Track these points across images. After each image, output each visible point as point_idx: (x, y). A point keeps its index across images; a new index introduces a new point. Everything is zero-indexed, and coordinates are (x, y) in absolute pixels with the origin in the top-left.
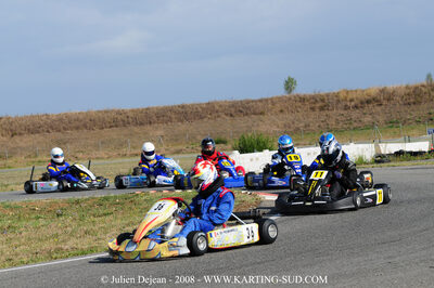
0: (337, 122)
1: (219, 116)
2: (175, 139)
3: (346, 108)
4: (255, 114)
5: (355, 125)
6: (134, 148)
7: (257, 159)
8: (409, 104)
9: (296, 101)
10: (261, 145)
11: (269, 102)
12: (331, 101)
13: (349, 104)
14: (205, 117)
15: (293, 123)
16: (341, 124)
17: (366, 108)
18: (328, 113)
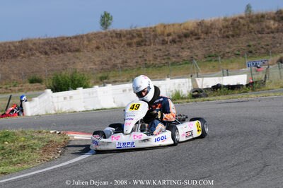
0: (155, 58)
1: (32, 55)
3: (164, 42)
4: (70, 51)
5: (174, 60)
7: (71, 97)
8: (228, 37)
9: (112, 37)
10: (76, 82)
11: (85, 38)
12: (147, 36)
13: (166, 38)
14: (19, 55)
15: (110, 59)
16: (159, 59)
17: (184, 42)
18: (146, 48)
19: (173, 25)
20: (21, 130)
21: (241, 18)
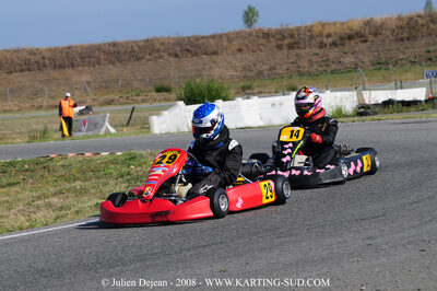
0: (311, 63)
1: (159, 57)
2: (105, 86)
3: (322, 45)
4: (206, 53)
5: (334, 67)
6: (53, 98)
8: (402, 40)
9: (258, 37)
10: (213, 93)
11: (224, 38)
12: (302, 36)
13: (325, 40)
14: (143, 58)
15: (255, 65)
16: (315, 66)
17: (347, 45)
18: (299, 52)
19: (334, 24)
20: (149, 151)
21: (419, 16)
